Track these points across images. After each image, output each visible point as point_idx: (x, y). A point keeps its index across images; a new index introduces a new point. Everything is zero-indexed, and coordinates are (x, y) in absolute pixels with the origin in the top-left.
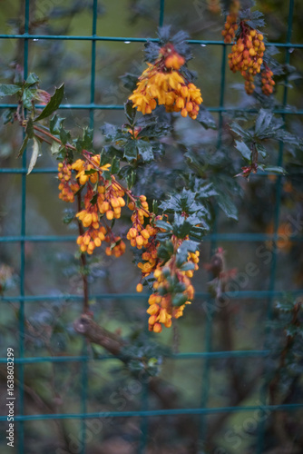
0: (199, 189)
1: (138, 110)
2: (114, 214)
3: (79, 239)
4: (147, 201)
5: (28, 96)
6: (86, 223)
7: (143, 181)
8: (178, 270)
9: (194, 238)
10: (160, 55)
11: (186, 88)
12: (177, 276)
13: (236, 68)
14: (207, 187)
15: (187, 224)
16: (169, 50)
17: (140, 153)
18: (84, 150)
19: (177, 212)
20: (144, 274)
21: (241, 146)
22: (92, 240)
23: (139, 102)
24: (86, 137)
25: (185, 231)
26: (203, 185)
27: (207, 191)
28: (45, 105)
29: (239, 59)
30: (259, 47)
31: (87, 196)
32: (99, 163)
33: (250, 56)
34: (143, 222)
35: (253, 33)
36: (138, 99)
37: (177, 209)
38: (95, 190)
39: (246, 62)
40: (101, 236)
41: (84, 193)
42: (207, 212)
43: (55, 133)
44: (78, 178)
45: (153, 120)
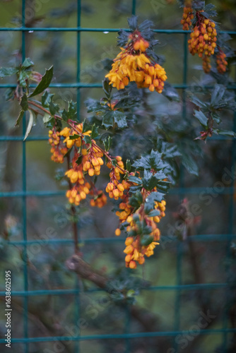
0: (165, 150)
1: (114, 86)
2: (95, 172)
3: (68, 194)
4: (122, 160)
5: (24, 76)
6: (73, 180)
7: (120, 145)
8: (146, 216)
9: (161, 190)
10: (130, 40)
11: (153, 68)
12: (145, 221)
13: (195, 51)
14: (172, 149)
15: (154, 179)
16: (137, 36)
17: (116, 121)
18: (69, 120)
19: (147, 169)
20: (121, 220)
21: (199, 115)
22: (78, 193)
23: (113, 79)
24: (70, 109)
25: (152, 185)
26: (169, 148)
27: (172, 152)
28: (39, 82)
29: (195, 43)
30: (212, 33)
31: (74, 158)
32: (82, 129)
33: (205, 40)
34: (119, 178)
35: (207, 22)
36: (113, 77)
37: (147, 167)
38: (79, 152)
39: (201, 45)
40: (86, 190)
41: (72, 155)
42: (172, 169)
43: (46, 106)
44: (66, 143)
45: (126, 94)
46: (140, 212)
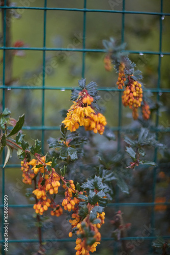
0: (105, 176)
1: (68, 129)
2: (54, 192)
3: (35, 206)
4: (74, 183)
5: (4, 121)
6: (39, 197)
7: (73, 172)
8: (91, 223)
9: (101, 205)
10: (79, 96)
11: (96, 116)
12: (90, 227)
13: (127, 104)
14: (110, 175)
15: (96, 197)
16: (85, 93)
17: (69, 155)
18: (36, 153)
19: (91, 190)
20: (73, 226)
21: (129, 150)
22: (42, 206)
23: (68, 125)
24: (37, 145)
25: (95, 201)
26: (108, 174)
27: (110, 177)
28: (14, 126)
29: (127, 98)
30: (139, 91)
31: (39, 181)
32: (45, 160)
33: (134, 97)
34: (71, 196)
35: (135, 83)
36: (67, 122)
37: (92, 188)
38: (43, 177)
39: (131, 100)
40: (48, 204)
41: (38, 179)
42: (110, 189)
43: (19, 143)
44: (33, 170)
45: (77, 135)
46: (87, 221)
